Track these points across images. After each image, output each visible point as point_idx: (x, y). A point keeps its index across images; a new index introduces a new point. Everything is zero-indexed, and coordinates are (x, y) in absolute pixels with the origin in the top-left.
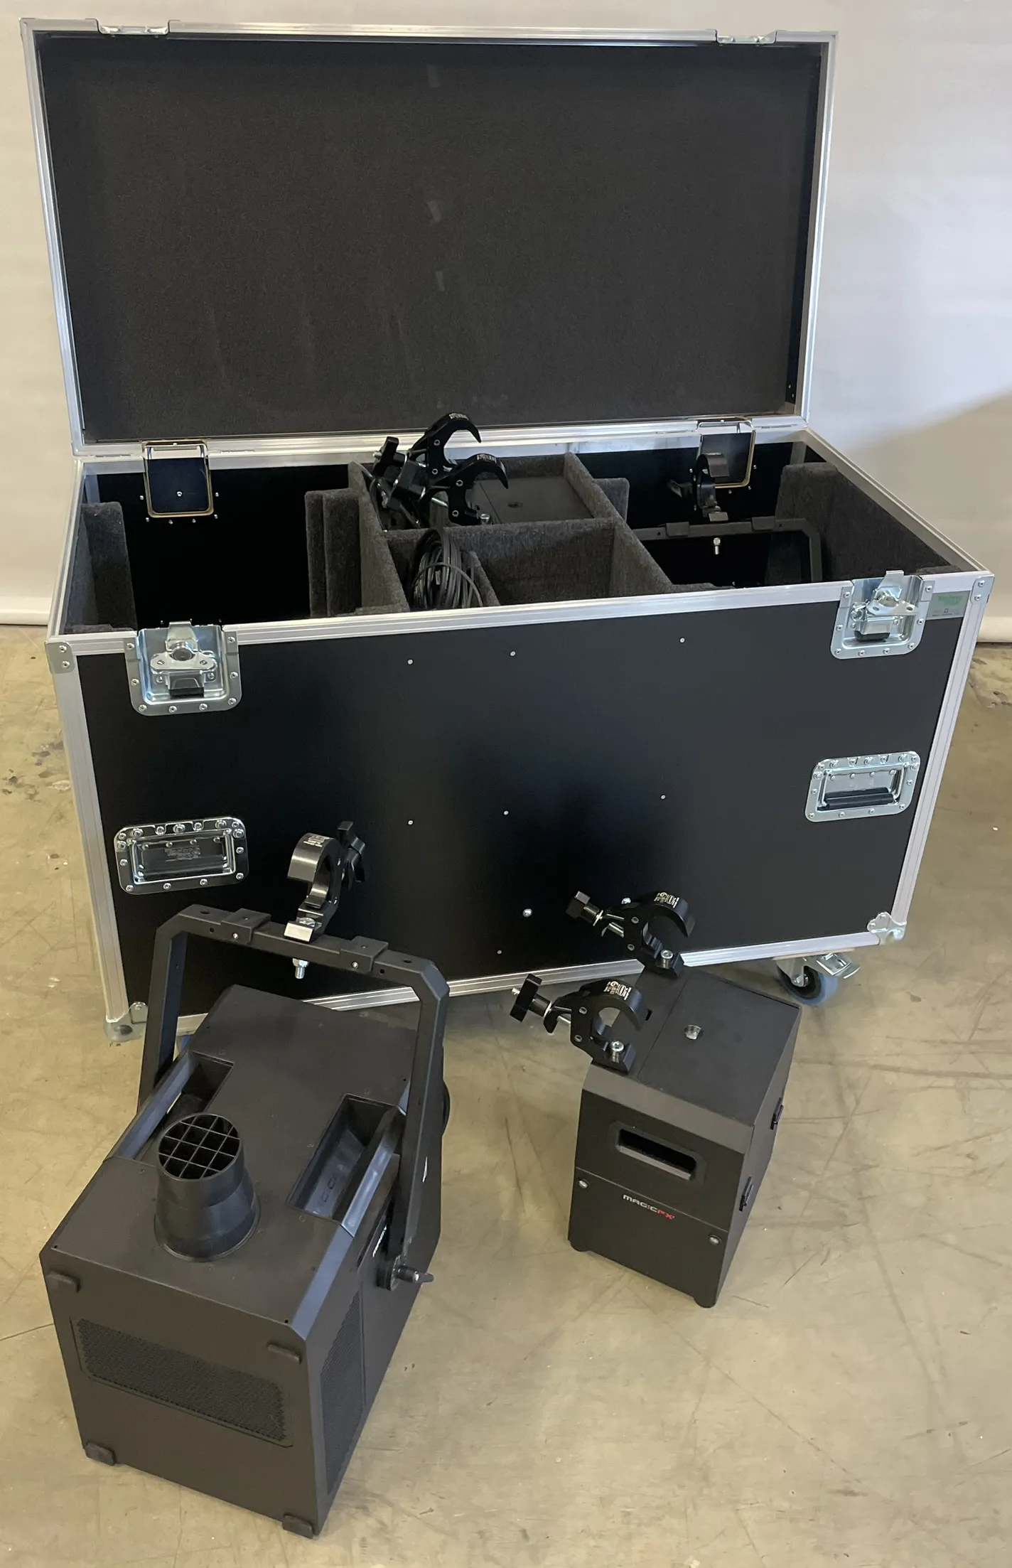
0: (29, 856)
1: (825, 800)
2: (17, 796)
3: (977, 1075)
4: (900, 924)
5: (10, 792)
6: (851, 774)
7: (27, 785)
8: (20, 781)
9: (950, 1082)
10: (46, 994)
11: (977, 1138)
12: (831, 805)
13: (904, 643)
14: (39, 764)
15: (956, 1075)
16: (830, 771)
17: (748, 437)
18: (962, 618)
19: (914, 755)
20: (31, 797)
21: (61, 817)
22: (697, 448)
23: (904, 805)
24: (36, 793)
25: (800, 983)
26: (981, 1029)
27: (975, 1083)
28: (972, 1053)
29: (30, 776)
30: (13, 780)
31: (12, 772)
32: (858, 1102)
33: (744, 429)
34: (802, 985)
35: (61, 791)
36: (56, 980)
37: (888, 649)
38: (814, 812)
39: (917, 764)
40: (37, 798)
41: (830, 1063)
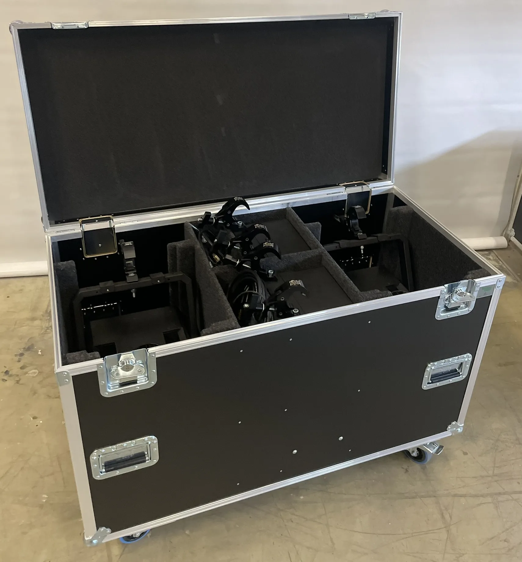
0: (21, 419)
1: (431, 380)
2: (10, 383)
3: (500, 494)
4: (461, 426)
5: (6, 380)
7: (15, 375)
8: (10, 373)
9: (489, 499)
10: (41, 506)
11: (507, 529)
12: (433, 381)
13: (467, 309)
14: (19, 361)
15: (491, 495)
16: (433, 368)
17: (368, 193)
18: (492, 296)
19: (469, 355)
20: (18, 382)
21: (35, 393)
22: (346, 200)
23: (464, 377)
24: (20, 379)
25: (415, 455)
26: (497, 467)
27: (500, 498)
28: (496, 481)
29: (15, 370)
30: (7, 372)
31: (5, 367)
32: (451, 517)
33: (365, 189)
34: (416, 456)
35: (33, 377)
36: (46, 496)
37: (460, 313)
38: (425, 386)
39: (470, 359)
40: (21, 382)
41: (435, 497)
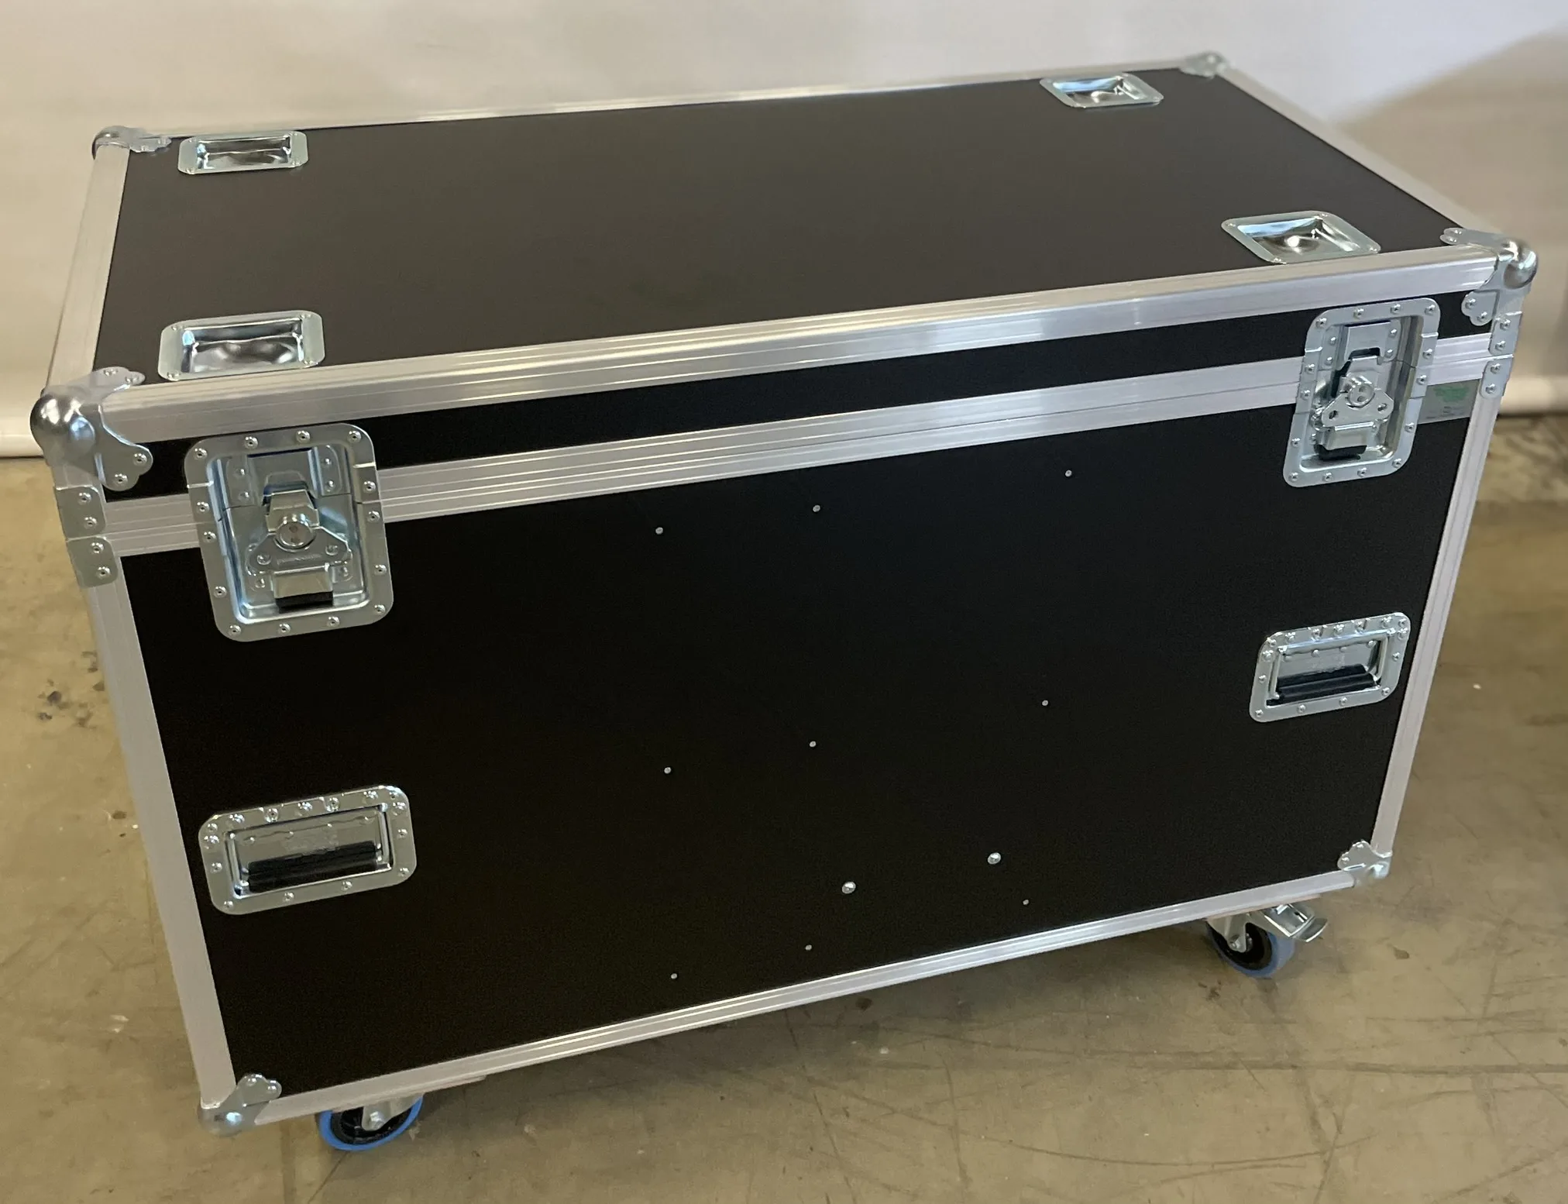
0: (78, 818)
1: (1278, 690)
2: (61, 723)
3: (1501, 1069)
4: (1382, 856)
5: (50, 718)
6: (1313, 651)
7: (75, 703)
8: (64, 699)
9: (1466, 1083)
10: (108, 1044)
11: (1516, 1169)
12: (1287, 696)
13: (1388, 457)
14: (92, 670)
15: (1473, 1071)
16: (1284, 648)
18: (1468, 420)
19: (1402, 618)
20: (82, 722)
23: (1388, 690)
24: (89, 715)
25: (1241, 947)
26: (1497, 995)
27: (1499, 1082)
28: (1492, 1034)
29: (79, 691)
30: (54, 697)
31: (51, 683)
32: (1339, 1129)
37: (1365, 469)
38: (1262, 710)
39: (1406, 630)
40: (90, 722)
